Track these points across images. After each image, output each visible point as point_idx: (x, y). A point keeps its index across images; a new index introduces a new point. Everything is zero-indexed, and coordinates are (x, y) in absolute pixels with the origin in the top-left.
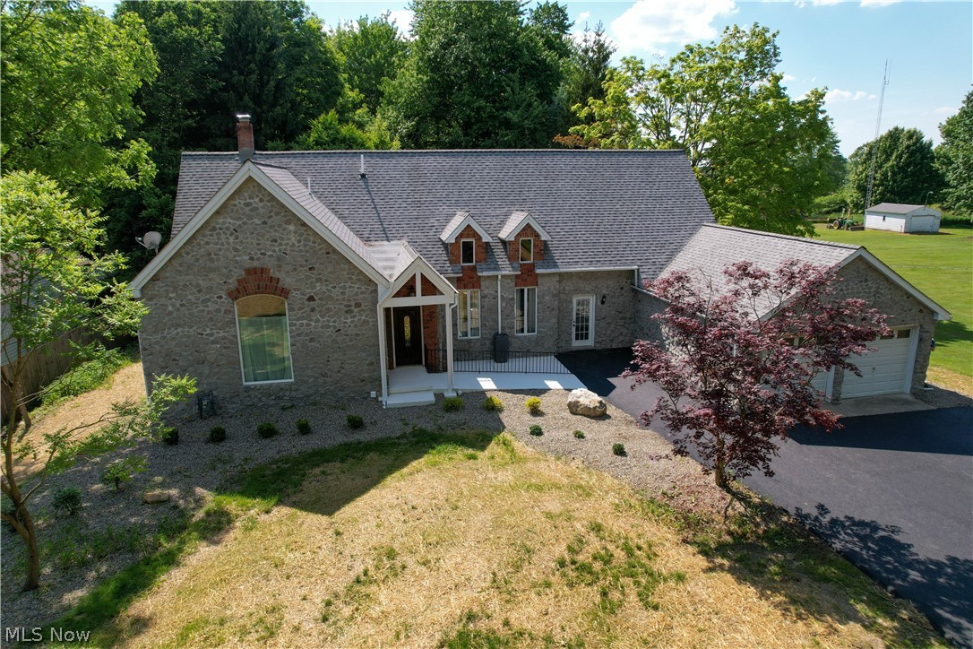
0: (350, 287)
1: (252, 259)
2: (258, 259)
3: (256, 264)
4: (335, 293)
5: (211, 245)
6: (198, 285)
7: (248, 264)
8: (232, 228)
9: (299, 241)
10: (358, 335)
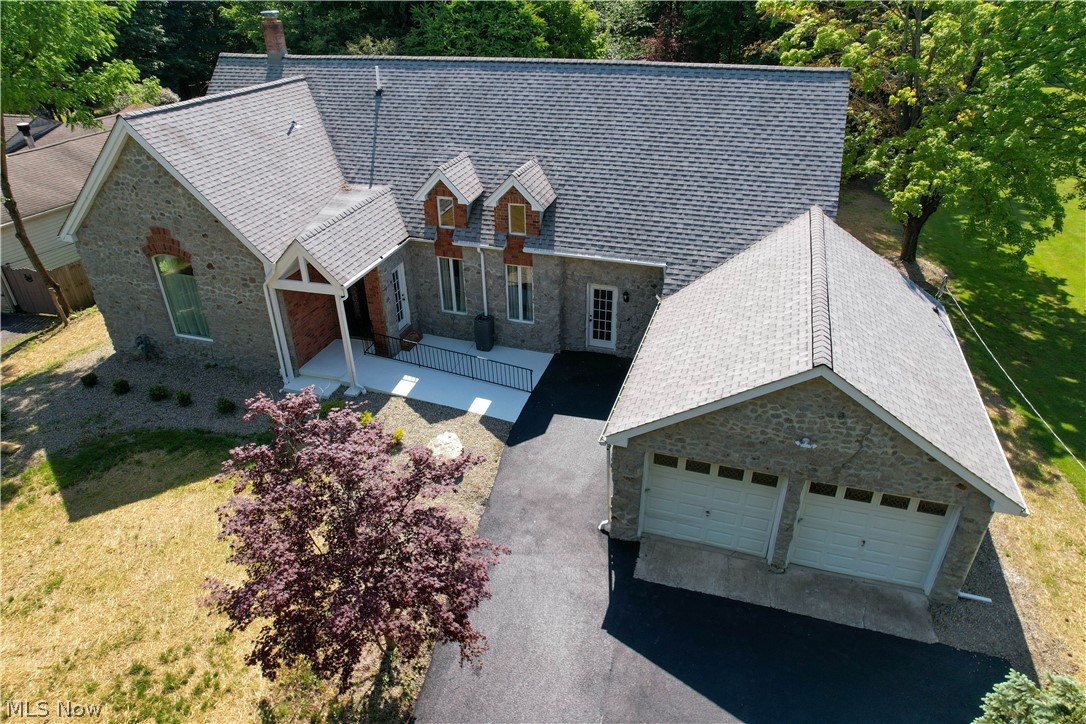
0: (242, 260)
1: (153, 218)
2: (159, 219)
3: (158, 224)
4: (229, 263)
5: (118, 200)
6: (117, 238)
7: (151, 223)
8: (132, 184)
9: (189, 206)
10: (257, 310)
